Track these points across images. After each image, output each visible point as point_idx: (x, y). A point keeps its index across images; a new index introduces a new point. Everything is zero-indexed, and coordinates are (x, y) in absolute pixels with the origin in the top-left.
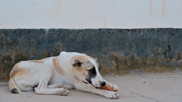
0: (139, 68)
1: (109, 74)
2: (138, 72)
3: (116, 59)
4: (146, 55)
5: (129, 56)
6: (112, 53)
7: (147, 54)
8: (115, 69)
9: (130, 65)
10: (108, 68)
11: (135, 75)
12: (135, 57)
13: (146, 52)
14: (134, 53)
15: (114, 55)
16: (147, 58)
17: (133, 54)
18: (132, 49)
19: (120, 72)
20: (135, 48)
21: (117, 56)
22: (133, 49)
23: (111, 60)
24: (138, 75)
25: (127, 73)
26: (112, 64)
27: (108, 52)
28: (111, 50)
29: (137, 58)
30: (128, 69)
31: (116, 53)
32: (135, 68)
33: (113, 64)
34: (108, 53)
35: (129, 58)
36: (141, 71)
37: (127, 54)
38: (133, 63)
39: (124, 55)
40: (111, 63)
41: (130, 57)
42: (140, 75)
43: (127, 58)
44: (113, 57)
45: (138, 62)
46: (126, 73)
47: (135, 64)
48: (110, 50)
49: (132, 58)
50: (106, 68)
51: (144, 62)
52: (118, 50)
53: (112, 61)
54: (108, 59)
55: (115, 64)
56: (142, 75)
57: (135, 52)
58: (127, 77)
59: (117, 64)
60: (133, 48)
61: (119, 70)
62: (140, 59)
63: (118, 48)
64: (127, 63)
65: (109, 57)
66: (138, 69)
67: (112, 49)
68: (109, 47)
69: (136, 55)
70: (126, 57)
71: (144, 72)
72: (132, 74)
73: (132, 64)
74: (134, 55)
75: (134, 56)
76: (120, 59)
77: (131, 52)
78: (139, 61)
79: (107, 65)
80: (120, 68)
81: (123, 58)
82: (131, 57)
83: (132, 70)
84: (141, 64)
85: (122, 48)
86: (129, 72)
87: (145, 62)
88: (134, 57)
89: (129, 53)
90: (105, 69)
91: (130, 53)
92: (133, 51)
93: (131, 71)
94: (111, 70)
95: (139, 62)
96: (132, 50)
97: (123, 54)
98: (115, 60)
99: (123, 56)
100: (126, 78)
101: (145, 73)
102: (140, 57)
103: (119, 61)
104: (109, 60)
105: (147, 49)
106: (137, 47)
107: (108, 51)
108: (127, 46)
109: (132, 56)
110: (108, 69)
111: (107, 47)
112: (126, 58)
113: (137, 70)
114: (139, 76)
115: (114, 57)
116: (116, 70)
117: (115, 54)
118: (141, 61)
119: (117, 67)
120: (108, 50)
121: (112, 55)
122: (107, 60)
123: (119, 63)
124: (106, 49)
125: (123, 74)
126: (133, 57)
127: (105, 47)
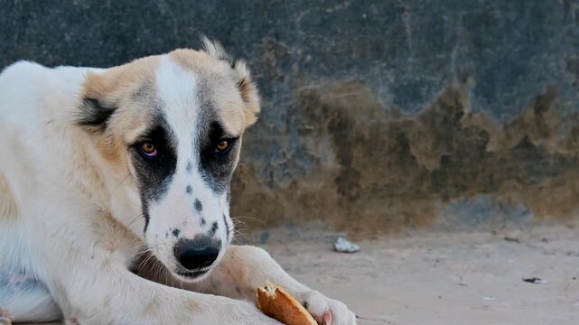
0: (490, 186)
1: (291, 225)
2: (483, 210)
3: (340, 127)
4: (539, 98)
5: (427, 106)
6: (310, 86)
7: (544, 91)
8: (334, 195)
9: (433, 165)
10: (284, 184)
11: (464, 235)
12: (467, 111)
13: (540, 80)
14: (456, 85)
15: (323, 98)
16: (546, 115)
17: (449, 91)
18: (443, 56)
19: (367, 212)
20: (466, 49)
21: (344, 103)
22: (454, 54)
23: (305, 132)
24: (488, 235)
25: (411, 221)
26: (312, 158)
27: (282, 79)
28: (305, 66)
29: (477, 120)
30: (418, 195)
31: (337, 84)
32: (464, 188)
33: (318, 161)
34: (285, 86)
35: (429, 118)
36: (505, 209)
37: (407, 94)
38: (450, 148)
39: (390, 97)
40: (301, 152)
41: (433, 112)
42: (502, 236)
43: (414, 119)
44: (318, 112)
45: (484, 147)
46: (407, 221)
47: (466, 160)
48: (295, 67)
49: (446, 120)
50: (271, 184)
51: (526, 143)
52: (349, 67)
53: (310, 142)
54: (282, 126)
55: (330, 162)
56: (514, 234)
57: (464, 80)
58: (409, 246)
59: (344, 159)
60: (449, 50)
61: (359, 202)
62: (501, 128)
63: (350, 52)
64: (413, 151)
65: (291, 112)
66: (488, 196)
67: (309, 58)
68: (289, 43)
69: (470, 94)
70: (402, 111)
71: (525, 213)
72: (447, 229)
73: (445, 160)
74: (456, 96)
75: (460, 106)
76: (362, 123)
77: (437, 78)
78: (493, 139)
79: (275, 163)
80: (364, 184)
81: (387, 121)
82: (438, 109)
83: (446, 198)
84: (503, 160)
85: (378, 51)
86: (427, 211)
87: (536, 143)
88: (460, 114)
89: (422, 83)
90: (263, 196)
91: (430, 84)
92: (453, 70)
93: (437, 203)
94: (304, 201)
95: (490, 148)
96: (448, 60)
97: (383, 89)
98: (331, 129)
99: (381, 101)
100: (406, 253)
101: (531, 218)
102: (497, 112)
103: (360, 139)
104: (288, 131)
105: (545, 55)
106: (479, 44)
107: (279, 72)
108: (409, 39)
109: (441, 103)
110: (282, 197)
111: (276, 47)
112: (407, 115)
113: (480, 199)
114: (489, 242)
115: (325, 110)
116: (340, 203)
117: (331, 90)
118: (509, 137)
119: (346, 181)
120: (285, 61)
121: (312, 98)
122: (276, 131)
123: (357, 153)
124: (270, 55)
125: (382, 227)
126: (452, 112)
127: (264, 40)
